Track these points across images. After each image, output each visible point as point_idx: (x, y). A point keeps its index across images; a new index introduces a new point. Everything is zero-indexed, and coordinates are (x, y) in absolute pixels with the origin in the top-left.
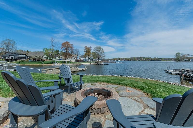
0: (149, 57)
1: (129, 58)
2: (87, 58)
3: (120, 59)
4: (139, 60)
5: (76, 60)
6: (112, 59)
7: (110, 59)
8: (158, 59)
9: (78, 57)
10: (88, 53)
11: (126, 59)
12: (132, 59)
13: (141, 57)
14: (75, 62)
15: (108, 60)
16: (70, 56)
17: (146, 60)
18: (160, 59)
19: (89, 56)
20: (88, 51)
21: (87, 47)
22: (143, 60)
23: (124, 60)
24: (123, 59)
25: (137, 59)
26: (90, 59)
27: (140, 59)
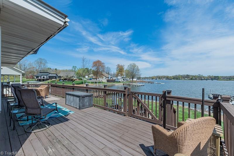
0: (200, 75)
1: (172, 76)
2: (119, 77)
3: (160, 78)
4: (186, 79)
5: (107, 80)
6: (150, 77)
7: (147, 78)
8: (213, 78)
9: (110, 77)
10: (121, 71)
11: (168, 78)
12: (176, 78)
13: (189, 75)
14: (106, 82)
15: (145, 78)
16: (102, 75)
17: (196, 79)
18: (216, 78)
19: (122, 75)
20: (120, 69)
21: (120, 65)
22: (191, 79)
23: (166, 79)
24: (164, 77)
25: (183, 77)
26: (122, 78)
27: (187, 77)
